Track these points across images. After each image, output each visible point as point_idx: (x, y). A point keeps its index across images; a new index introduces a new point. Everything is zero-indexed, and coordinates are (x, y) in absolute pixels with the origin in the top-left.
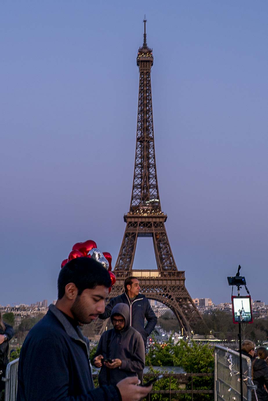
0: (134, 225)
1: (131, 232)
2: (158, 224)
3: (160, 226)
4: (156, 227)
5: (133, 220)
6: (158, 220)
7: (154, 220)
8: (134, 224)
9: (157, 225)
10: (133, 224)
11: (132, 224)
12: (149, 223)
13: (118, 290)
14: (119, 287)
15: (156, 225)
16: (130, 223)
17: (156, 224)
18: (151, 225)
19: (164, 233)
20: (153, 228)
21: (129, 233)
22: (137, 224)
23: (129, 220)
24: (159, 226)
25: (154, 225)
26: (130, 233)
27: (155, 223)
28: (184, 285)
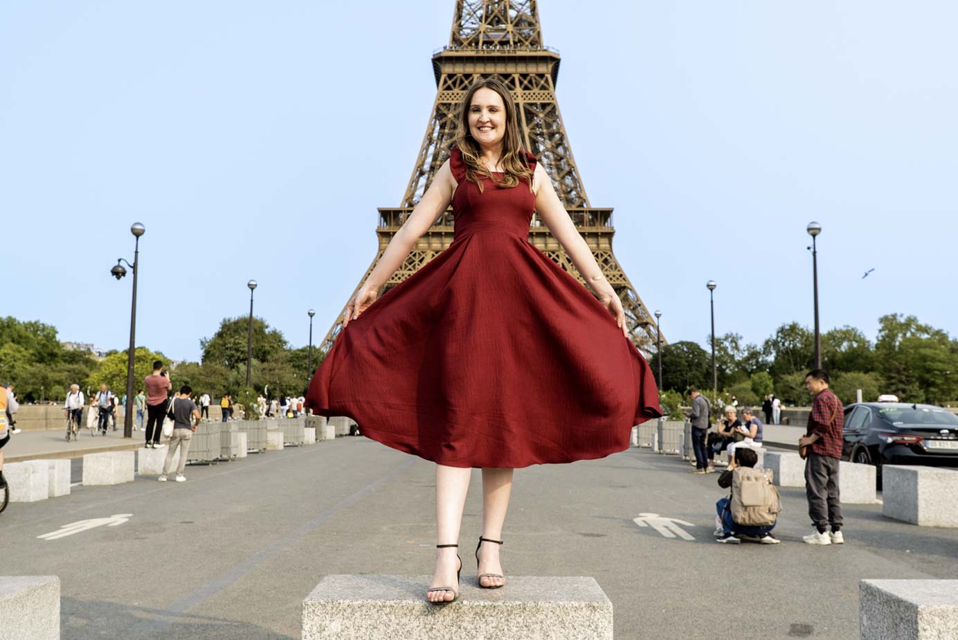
0: (462, 82)
1: (453, 102)
2: (534, 81)
3: (537, 86)
4: (526, 88)
5: (459, 70)
6: (532, 69)
7: (522, 69)
8: (463, 78)
9: (530, 82)
10: (458, 82)
11: (456, 80)
12: (506, 76)
13: (410, 264)
14: (415, 255)
15: (526, 82)
16: (450, 76)
17: (528, 78)
18: (513, 82)
19: (549, 104)
20: (518, 90)
21: (448, 106)
22: (471, 78)
23: (447, 69)
24: (534, 85)
25: (521, 83)
26: (450, 104)
27: (524, 76)
28: (611, 251)
